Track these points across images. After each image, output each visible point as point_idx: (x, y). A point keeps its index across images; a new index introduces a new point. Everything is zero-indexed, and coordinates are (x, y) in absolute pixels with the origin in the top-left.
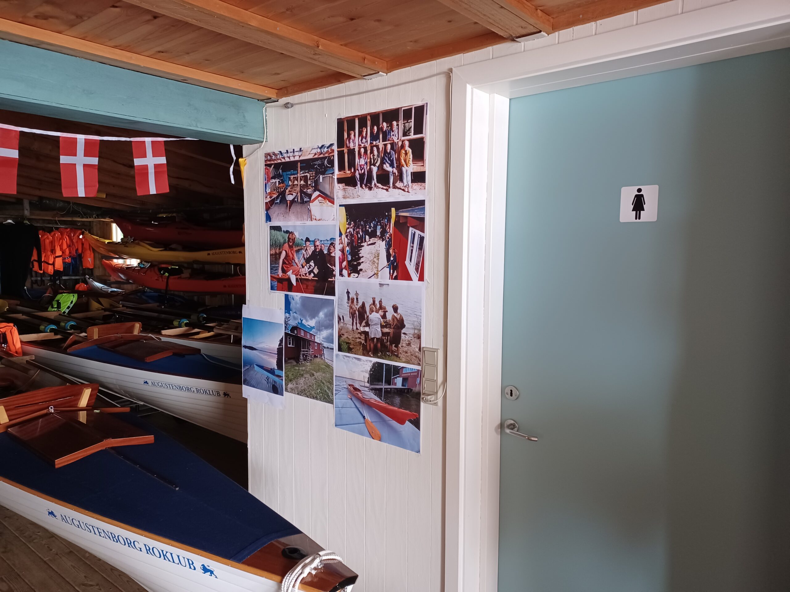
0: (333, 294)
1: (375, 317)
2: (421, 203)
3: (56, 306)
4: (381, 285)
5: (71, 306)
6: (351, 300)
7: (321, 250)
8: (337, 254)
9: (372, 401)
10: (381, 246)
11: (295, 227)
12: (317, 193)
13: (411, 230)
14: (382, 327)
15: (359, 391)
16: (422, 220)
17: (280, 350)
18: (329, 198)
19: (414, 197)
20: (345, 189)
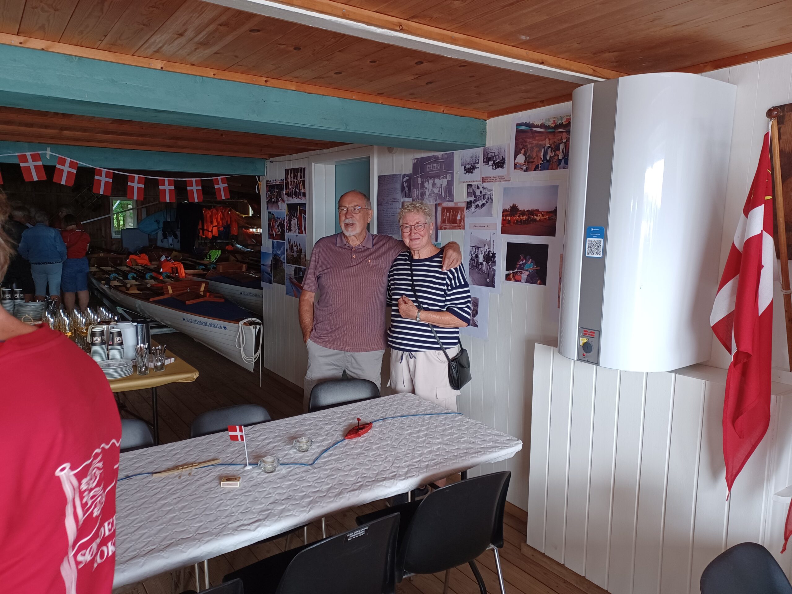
0: (285, 240)
1: (295, 248)
2: (305, 204)
3: (208, 258)
4: (296, 236)
5: (217, 258)
6: (289, 242)
7: (282, 222)
8: (286, 224)
9: (295, 282)
10: (296, 220)
11: (274, 212)
12: (280, 199)
13: (303, 214)
14: (297, 253)
15: (292, 279)
17: (271, 264)
18: (283, 201)
19: (303, 202)
20: (287, 198)
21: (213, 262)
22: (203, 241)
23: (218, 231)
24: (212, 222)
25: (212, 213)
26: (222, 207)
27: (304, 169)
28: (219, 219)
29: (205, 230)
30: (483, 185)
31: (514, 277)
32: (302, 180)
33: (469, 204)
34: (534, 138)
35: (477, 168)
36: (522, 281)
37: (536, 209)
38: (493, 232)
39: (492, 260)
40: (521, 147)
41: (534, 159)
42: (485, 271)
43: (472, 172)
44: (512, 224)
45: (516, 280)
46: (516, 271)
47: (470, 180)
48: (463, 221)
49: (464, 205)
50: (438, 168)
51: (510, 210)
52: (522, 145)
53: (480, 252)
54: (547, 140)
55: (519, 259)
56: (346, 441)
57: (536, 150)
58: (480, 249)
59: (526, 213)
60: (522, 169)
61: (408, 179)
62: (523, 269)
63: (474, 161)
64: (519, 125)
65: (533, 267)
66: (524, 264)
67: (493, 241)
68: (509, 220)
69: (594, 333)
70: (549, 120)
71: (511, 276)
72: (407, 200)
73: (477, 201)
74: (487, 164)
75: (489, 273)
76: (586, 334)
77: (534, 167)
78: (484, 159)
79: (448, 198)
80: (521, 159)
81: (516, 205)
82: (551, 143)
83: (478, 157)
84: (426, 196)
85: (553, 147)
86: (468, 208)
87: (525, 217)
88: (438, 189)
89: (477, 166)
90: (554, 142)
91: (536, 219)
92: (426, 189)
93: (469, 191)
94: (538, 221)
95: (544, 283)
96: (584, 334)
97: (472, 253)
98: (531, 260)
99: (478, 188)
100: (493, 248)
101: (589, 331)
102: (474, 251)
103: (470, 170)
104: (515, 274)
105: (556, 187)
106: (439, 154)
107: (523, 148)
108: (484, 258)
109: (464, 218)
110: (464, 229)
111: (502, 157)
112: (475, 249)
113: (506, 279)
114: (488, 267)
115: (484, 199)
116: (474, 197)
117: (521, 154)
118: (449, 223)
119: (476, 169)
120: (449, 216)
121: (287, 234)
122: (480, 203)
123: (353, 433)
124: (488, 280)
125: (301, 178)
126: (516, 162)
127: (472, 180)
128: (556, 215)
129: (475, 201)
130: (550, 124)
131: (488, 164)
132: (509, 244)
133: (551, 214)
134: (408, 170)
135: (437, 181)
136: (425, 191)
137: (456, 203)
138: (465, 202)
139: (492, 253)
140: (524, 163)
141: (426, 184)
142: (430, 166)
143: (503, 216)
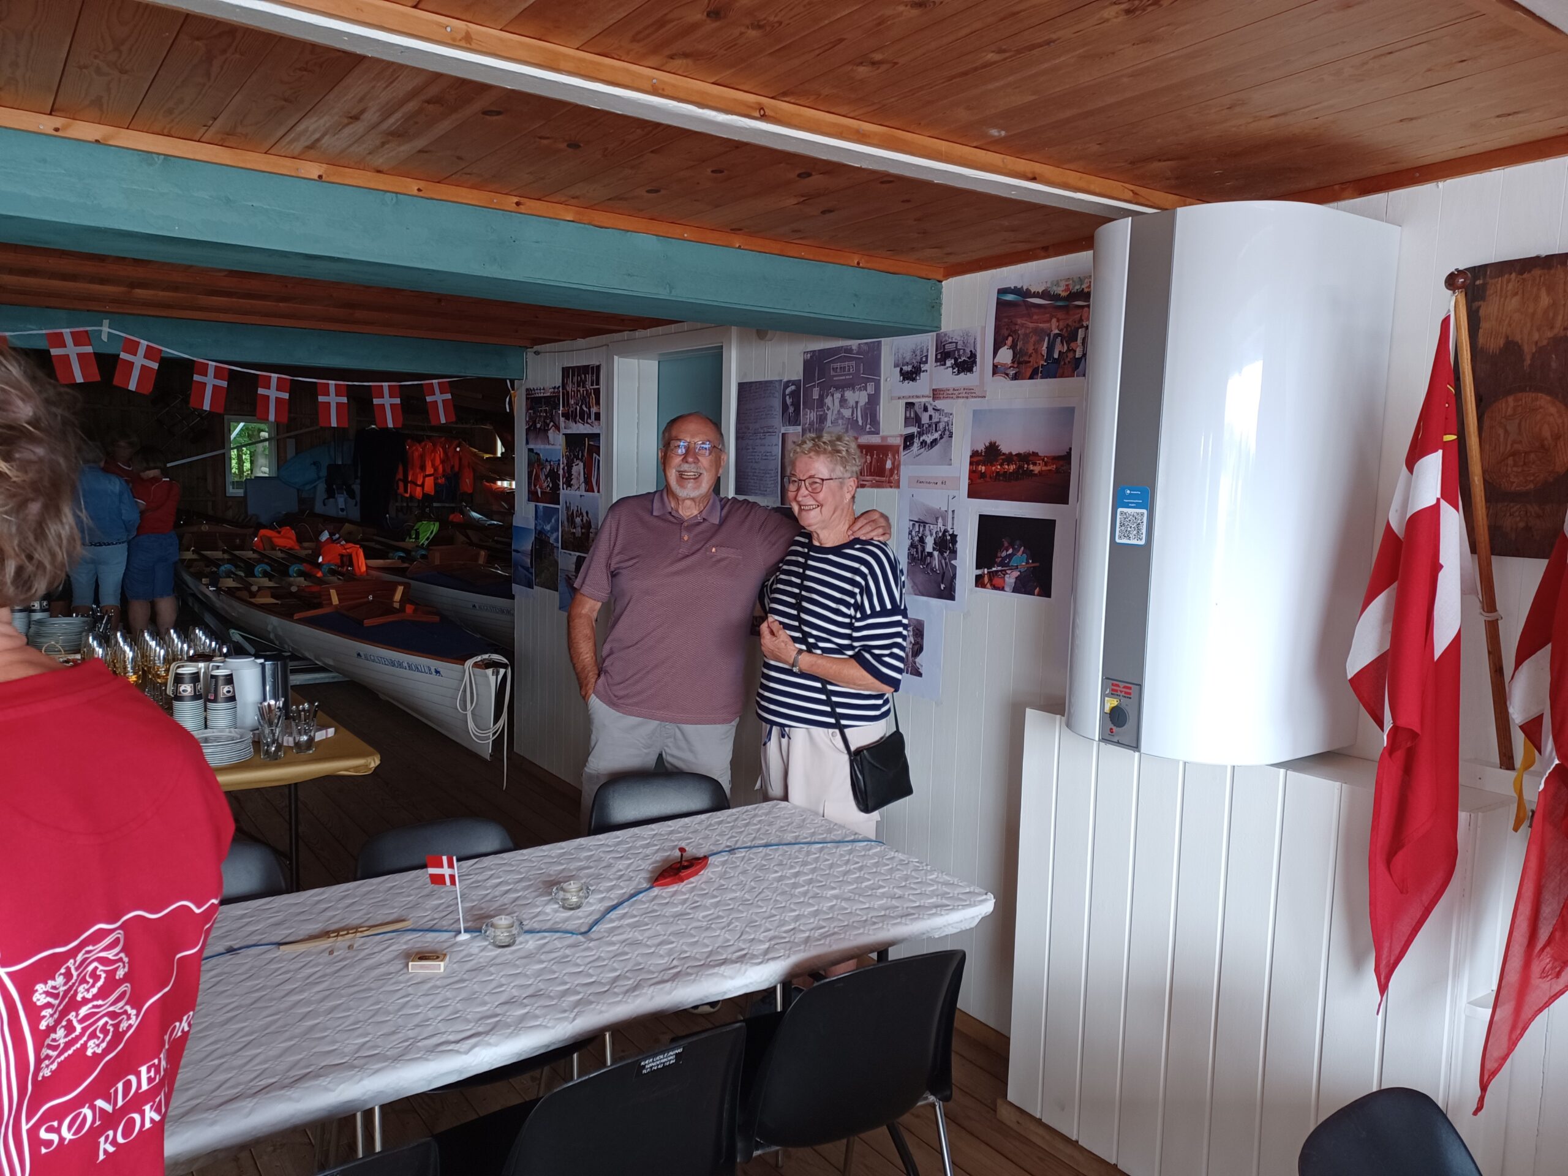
0: (559, 504)
1: (578, 520)
2: (598, 435)
3: (414, 536)
4: (581, 496)
6: (568, 508)
7: (554, 469)
8: (561, 472)
10: (581, 465)
12: (552, 424)
13: (594, 455)
14: (582, 528)
16: (599, 447)
17: (532, 550)
18: (558, 428)
19: (595, 431)
20: (565, 422)
21: (423, 544)
22: (405, 504)
23: (436, 484)
24: (423, 468)
25: (423, 449)
26: (443, 439)
27: (598, 367)
28: (438, 462)
29: (409, 482)
30: (934, 404)
31: (990, 580)
32: (594, 389)
33: (908, 440)
34: (1029, 316)
35: (924, 371)
36: (1006, 589)
37: (1033, 452)
38: (952, 493)
39: (950, 548)
40: (1006, 333)
41: (1030, 356)
42: (937, 568)
43: (914, 380)
44: (988, 479)
45: (995, 588)
46: (994, 569)
47: (911, 395)
48: (896, 472)
49: (899, 441)
50: (851, 370)
51: (985, 452)
52: (1007, 329)
53: (927, 532)
54: (1054, 320)
55: (1000, 547)
56: (656, 891)
57: (1033, 339)
58: (927, 526)
59: (1015, 458)
60: (1007, 375)
61: (795, 390)
62: (1007, 565)
63: (918, 358)
64: (1002, 291)
65: (1027, 563)
66: (1010, 556)
67: (953, 511)
68: (983, 471)
69: (1130, 688)
70: (1057, 284)
71: (986, 579)
72: (791, 429)
73: (923, 434)
74: (942, 365)
75: (944, 573)
76: (1117, 691)
77: (1029, 372)
78: (936, 355)
79: (870, 428)
80: (1006, 355)
81: (995, 443)
82: (1061, 327)
83: (925, 351)
84: (828, 423)
85: (1066, 335)
86: (906, 447)
87: (1012, 467)
88: (850, 410)
89: (924, 367)
90: (1068, 325)
91: (1033, 471)
92: (828, 409)
93: (908, 415)
94: (1036, 475)
95: (1046, 592)
96: (1113, 690)
97: (913, 533)
98: (1022, 548)
99: (926, 409)
100: (953, 524)
101: (1122, 684)
102: (917, 530)
103: (910, 375)
104: (993, 576)
105: (1071, 411)
106: (854, 344)
107: (1009, 335)
108: (935, 543)
109: (899, 465)
110: (898, 487)
111: (971, 351)
112: (919, 526)
113: (977, 586)
114: (943, 561)
115: (936, 431)
116: (919, 427)
117: (1006, 347)
118: (871, 475)
119: (922, 374)
120: (871, 462)
121: (564, 493)
122: (929, 438)
123: (670, 876)
124: (942, 586)
125: (592, 385)
126: (996, 361)
127: (915, 394)
128: (1070, 463)
129: (920, 434)
130: (1060, 290)
131: (945, 364)
132: (982, 518)
133: (1061, 463)
134: (796, 372)
135: (848, 394)
136: (827, 414)
137: (884, 438)
138: (901, 435)
139: (950, 535)
140: (1012, 365)
141: (828, 401)
142: (835, 365)
143: (971, 463)
